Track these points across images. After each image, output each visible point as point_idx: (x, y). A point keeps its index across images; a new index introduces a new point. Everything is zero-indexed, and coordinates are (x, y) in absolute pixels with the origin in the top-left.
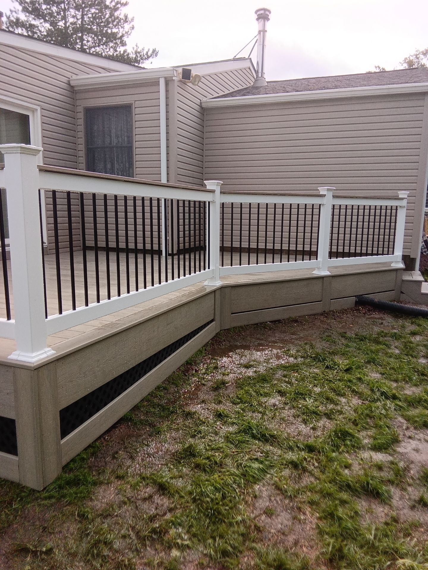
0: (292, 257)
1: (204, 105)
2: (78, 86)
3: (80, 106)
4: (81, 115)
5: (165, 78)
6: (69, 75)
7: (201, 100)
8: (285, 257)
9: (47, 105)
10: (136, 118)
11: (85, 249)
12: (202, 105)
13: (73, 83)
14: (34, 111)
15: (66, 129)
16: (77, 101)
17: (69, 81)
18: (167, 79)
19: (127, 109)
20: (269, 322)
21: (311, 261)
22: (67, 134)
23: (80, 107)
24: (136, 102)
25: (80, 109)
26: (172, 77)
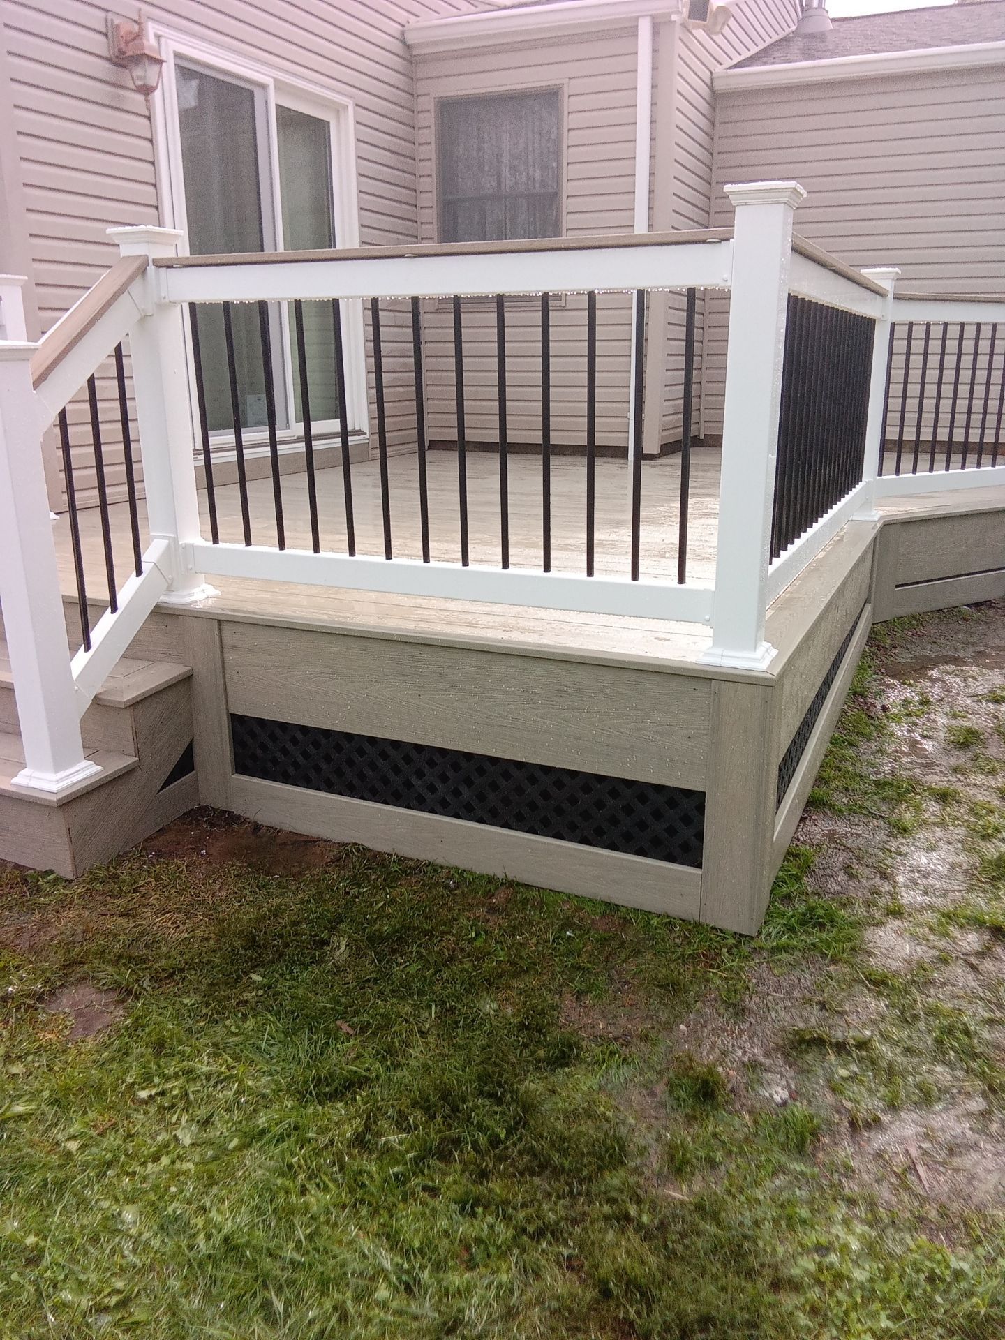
0: (956, 458)
1: (719, 86)
2: (420, 45)
3: (428, 94)
4: (429, 119)
5: (653, 17)
6: (401, 16)
7: (711, 73)
8: (940, 457)
9: (367, 95)
10: (569, 121)
11: (425, 447)
12: (715, 84)
13: (411, 38)
14: (339, 110)
15: (398, 154)
16: (419, 83)
17: (403, 33)
18: (658, 21)
19: (550, 97)
20: (968, 606)
21: (997, 467)
22: (400, 166)
23: (426, 98)
24: (573, 81)
25: (427, 104)
26: (669, 15)
